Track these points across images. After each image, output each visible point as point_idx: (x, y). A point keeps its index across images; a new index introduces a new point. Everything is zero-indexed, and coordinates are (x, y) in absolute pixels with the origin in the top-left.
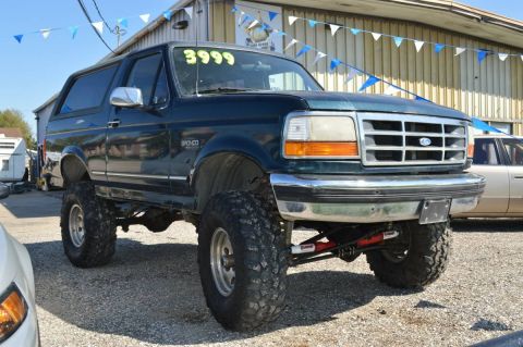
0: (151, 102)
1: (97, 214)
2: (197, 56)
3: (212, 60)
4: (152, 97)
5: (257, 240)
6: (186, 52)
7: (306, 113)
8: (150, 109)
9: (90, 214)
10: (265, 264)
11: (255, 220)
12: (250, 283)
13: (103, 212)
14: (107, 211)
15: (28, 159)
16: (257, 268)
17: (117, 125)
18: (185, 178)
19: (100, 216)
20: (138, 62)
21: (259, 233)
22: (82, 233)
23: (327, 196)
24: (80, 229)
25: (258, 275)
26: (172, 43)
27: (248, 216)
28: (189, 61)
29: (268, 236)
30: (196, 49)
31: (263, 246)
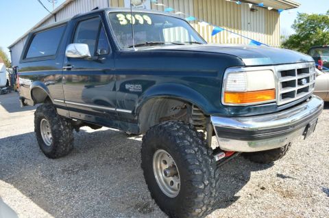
0: (96, 54)
1: (59, 126)
2: (126, 18)
3: (137, 21)
4: (96, 50)
5: (200, 166)
6: (118, 16)
7: (243, 69)
8: (96, 59)
9: (55, 127)
10: (206, 182)
11: (196, 149)
12: (196, 197)
13: (63, 125)
14: (66, 123)
15: (7, 73)
16: (202, 187)
17: (70, 69)
18: (130, 112)
19: (62, 127)
20: (81, 24)
21: (201, 159)
22: (50, 136)
23: (261, 135)
24: (48, 133)
25: (203, 191)
26: (107, 9)
27: (190, 147)
28: (121, 23)
29: (206, 161)
30: (125, 13)
31: (205, 170)
